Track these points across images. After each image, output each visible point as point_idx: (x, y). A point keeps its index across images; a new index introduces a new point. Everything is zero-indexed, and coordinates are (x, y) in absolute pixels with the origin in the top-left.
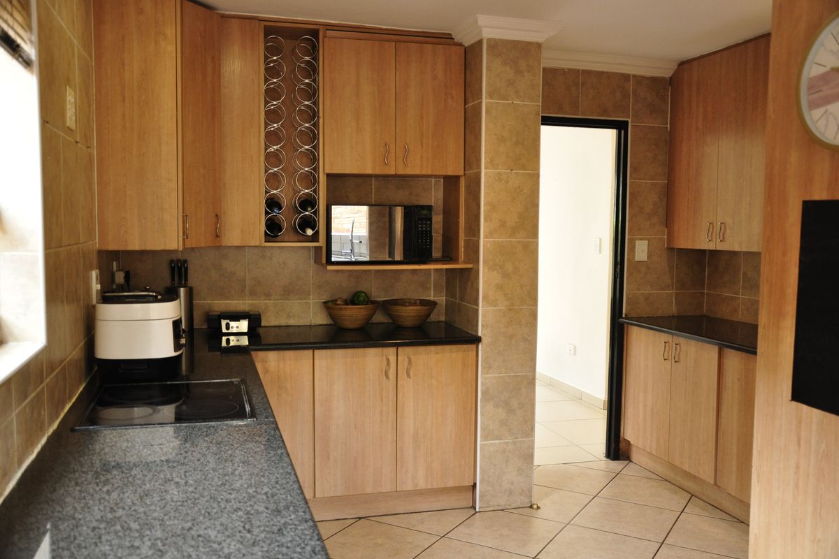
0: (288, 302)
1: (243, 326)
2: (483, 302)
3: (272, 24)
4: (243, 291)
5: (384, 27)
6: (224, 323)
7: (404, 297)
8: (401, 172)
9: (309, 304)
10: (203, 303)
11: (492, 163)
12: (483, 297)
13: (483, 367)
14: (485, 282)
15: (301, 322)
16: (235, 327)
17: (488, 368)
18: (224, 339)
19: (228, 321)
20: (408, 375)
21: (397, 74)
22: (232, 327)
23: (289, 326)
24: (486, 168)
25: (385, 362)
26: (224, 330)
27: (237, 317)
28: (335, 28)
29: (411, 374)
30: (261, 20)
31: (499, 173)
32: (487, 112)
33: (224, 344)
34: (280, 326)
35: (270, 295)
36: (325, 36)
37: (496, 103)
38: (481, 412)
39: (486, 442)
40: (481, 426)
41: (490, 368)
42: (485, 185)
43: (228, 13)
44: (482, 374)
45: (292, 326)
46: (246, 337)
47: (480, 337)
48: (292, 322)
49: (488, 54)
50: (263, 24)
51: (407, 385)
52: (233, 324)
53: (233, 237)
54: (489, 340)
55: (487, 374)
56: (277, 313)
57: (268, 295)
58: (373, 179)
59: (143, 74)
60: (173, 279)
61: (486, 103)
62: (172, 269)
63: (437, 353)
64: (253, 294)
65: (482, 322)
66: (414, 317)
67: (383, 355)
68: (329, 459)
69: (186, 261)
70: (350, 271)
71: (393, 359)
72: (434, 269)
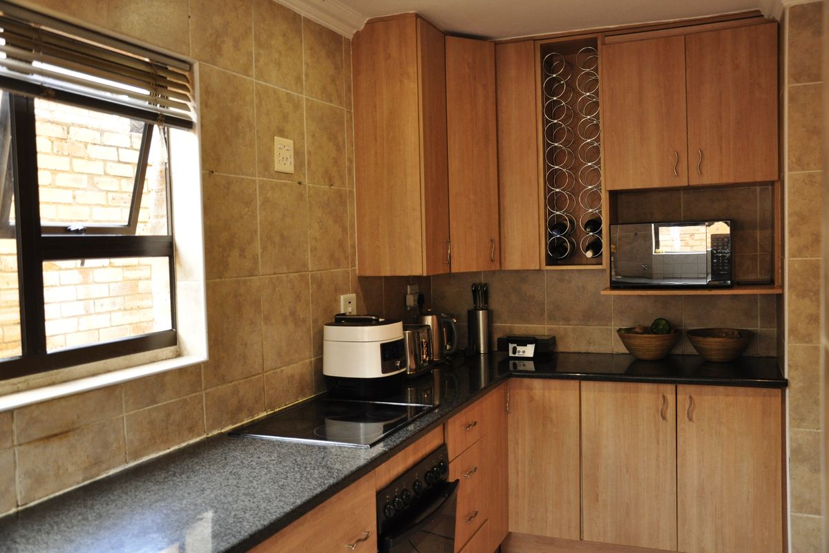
0: (588, 327)
1: (529, 351)
2: (789, 337)
3: (548, 41)
4: (542, 315)
5: (672, 20)
6: (511, 346)
7: (722, 326)
8: (694, 182)
9: (611, 330)
10: (504, 326)
11: (799, 163)
12: (789, 330)
13: (792, 419)
14: (791, 312)
15: (602, 350)
16: (521, 351)
17: (800, 420)
18: (511, 363)
19: (516, 345)
20: (691, 419)
21: (688, 71)
22: (519, 352)
23: (589, 353)
24: (790, 170)
25: (661, 399)
26: (511, 354)
27: (524, 341)
28: (614, 33)
29: (694, 418)
30: (534, 40)
31: (810, 176)
32: (791, 99)
33: (511, 367)
34: (580, 353)
35: (569, 321)
36: (603, 44)
37: (804, 86)
38: (791, 475)
39: (800, 515)
40: (792, 493)
41: (802, 420)
42: (789, 193)
43: (505, 39)
44: (790, 427)
45: (592, 353)
46: (532, 362)
47: (787, 380)
48: (592, 349)
49: (791, 26)
50: (539, 43)
51: (689, 431)
52: (519, 348)
53: (514, 262)
54: (801, 384)
55: (798, 427)
56: (577, 339)
57: (567, 320)
58: (682, 192)
59: (391, 113)
60: (475, 302)
61: (789, 88)
62: (475, 292)
63: (727, 395)
64: (552, 318)
65: (789, 361)
66: (718, 350)
67: (658, 393)
68: (598, 500)
69: (486, 285)
70: (656, 296)
71: (671, 398)
72: (761, 295)
